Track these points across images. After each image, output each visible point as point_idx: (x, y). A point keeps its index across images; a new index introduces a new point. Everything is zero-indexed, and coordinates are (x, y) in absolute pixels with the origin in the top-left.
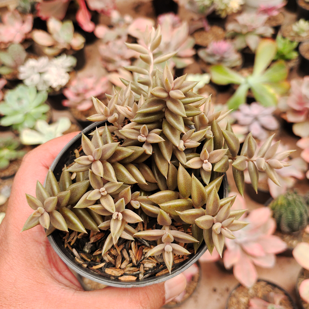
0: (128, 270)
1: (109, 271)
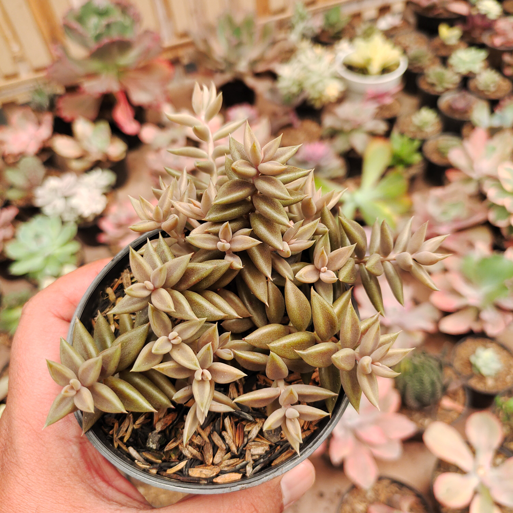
0: (226, 465)
1: (195, 472)
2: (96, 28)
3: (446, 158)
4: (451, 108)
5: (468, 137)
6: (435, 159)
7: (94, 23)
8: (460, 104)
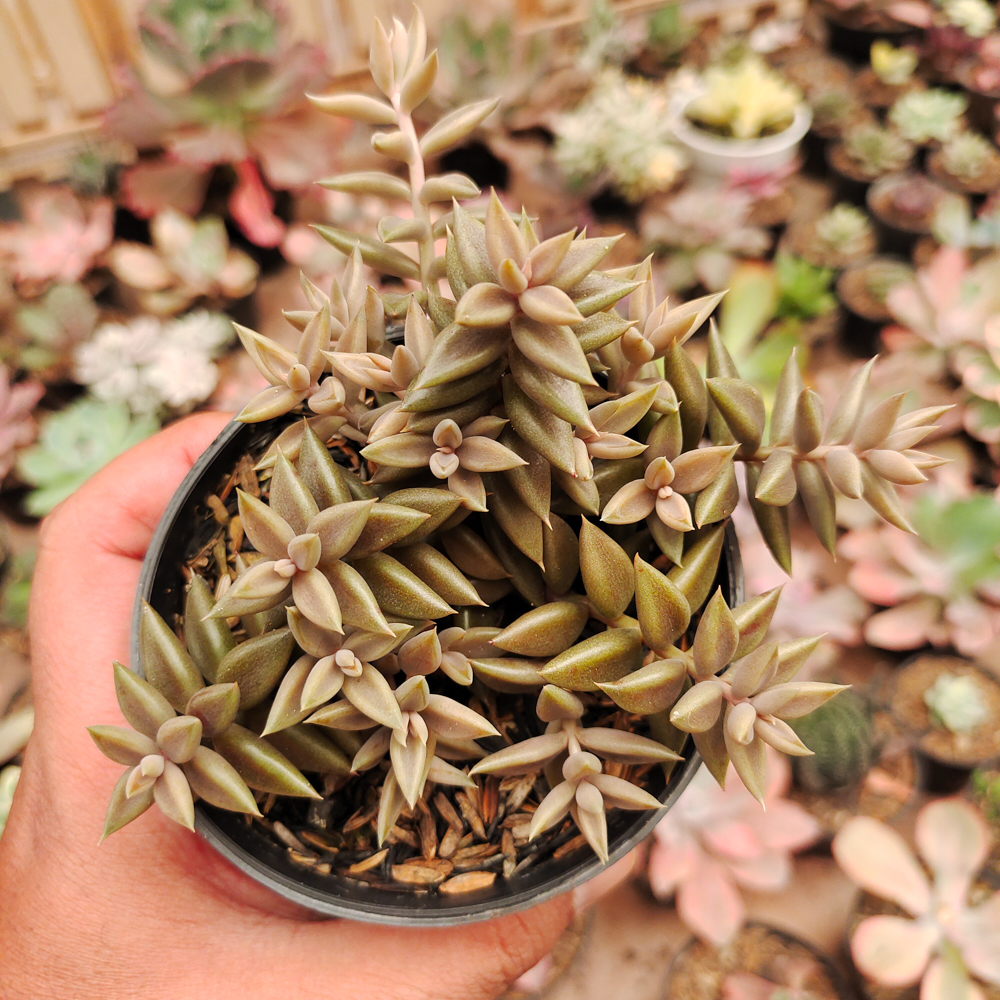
0: (464, 856)
2: (203, 34)
3: (884, 307)
4: (894, 209)
5: (926, 264)
6: (861, 306)
7: (198, 25)
8: (912, 200)
